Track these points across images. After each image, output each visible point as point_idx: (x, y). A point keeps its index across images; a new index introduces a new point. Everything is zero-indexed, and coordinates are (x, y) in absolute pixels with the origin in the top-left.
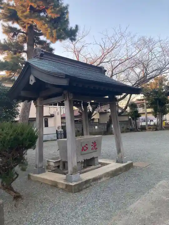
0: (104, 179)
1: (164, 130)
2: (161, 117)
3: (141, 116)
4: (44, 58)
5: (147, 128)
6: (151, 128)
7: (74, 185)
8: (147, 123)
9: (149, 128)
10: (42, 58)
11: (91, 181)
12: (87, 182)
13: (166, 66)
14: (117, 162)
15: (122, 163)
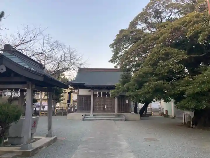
0: (44, 148)
1: (55, 115)
2: (55, 105)
3: (37, 102)
4: (14, 54)
5: (40, 113)
6: (43, 113)
7: (31, 151)
8: (40, 109)
9: (42, 113)
10: (13, 53)
11: (39, 148)
12: (37, 149)
13: (70, 67)
14: (47, 136)
15: (51, 137)
